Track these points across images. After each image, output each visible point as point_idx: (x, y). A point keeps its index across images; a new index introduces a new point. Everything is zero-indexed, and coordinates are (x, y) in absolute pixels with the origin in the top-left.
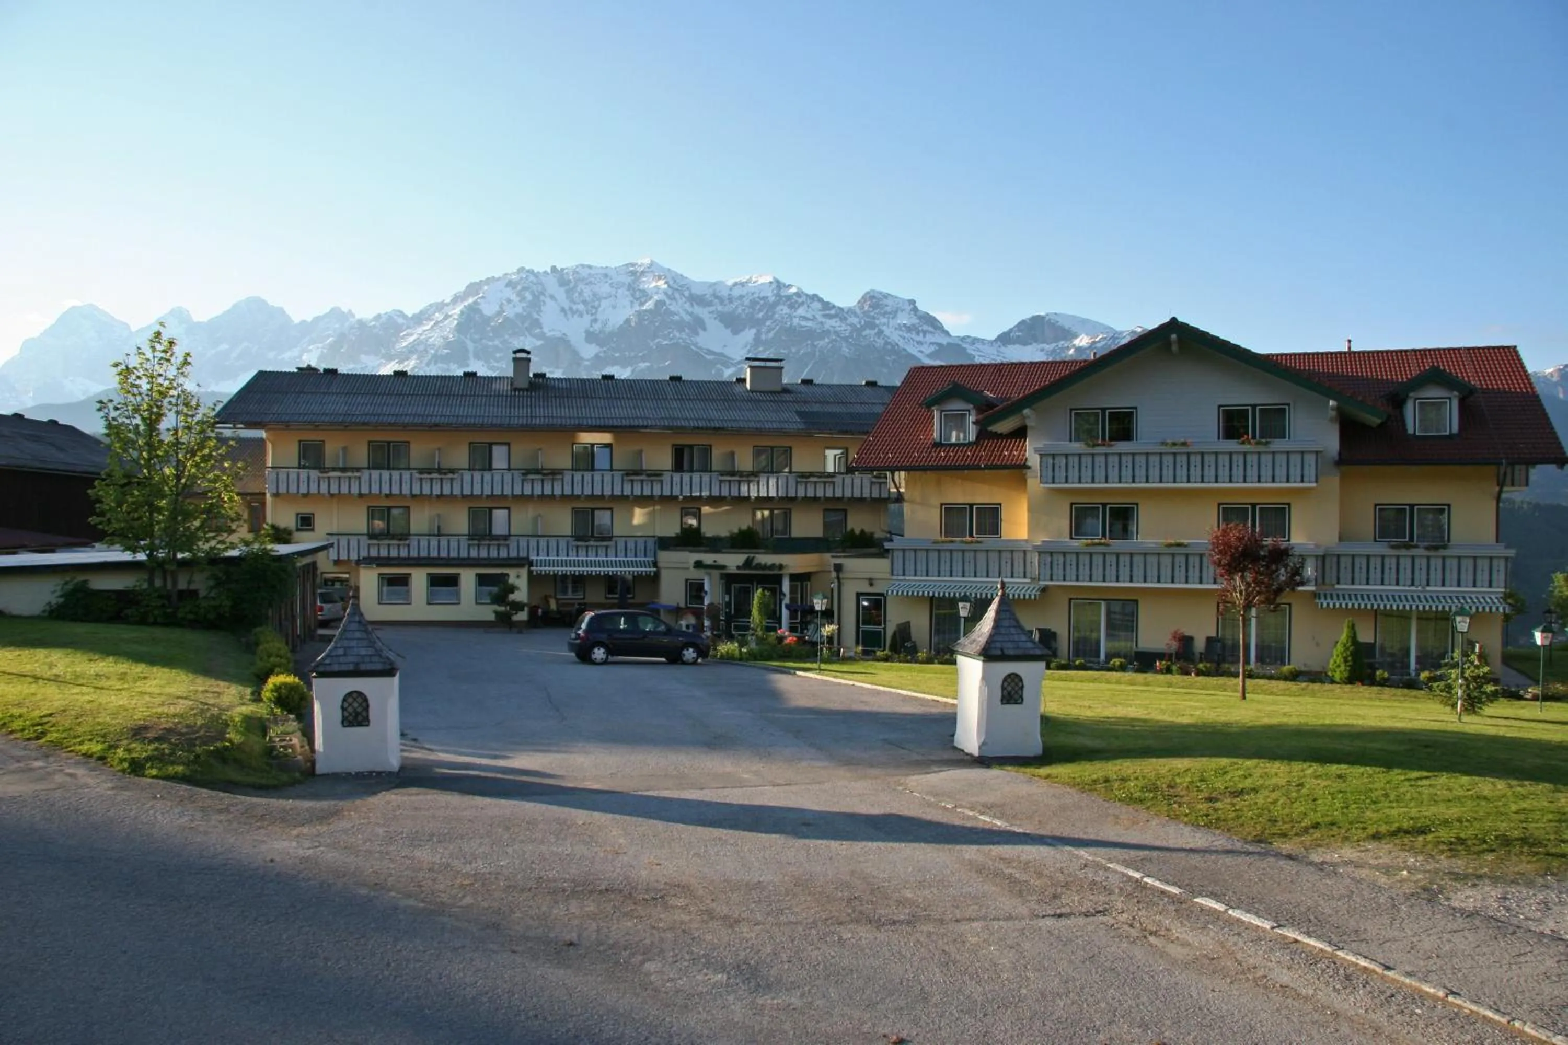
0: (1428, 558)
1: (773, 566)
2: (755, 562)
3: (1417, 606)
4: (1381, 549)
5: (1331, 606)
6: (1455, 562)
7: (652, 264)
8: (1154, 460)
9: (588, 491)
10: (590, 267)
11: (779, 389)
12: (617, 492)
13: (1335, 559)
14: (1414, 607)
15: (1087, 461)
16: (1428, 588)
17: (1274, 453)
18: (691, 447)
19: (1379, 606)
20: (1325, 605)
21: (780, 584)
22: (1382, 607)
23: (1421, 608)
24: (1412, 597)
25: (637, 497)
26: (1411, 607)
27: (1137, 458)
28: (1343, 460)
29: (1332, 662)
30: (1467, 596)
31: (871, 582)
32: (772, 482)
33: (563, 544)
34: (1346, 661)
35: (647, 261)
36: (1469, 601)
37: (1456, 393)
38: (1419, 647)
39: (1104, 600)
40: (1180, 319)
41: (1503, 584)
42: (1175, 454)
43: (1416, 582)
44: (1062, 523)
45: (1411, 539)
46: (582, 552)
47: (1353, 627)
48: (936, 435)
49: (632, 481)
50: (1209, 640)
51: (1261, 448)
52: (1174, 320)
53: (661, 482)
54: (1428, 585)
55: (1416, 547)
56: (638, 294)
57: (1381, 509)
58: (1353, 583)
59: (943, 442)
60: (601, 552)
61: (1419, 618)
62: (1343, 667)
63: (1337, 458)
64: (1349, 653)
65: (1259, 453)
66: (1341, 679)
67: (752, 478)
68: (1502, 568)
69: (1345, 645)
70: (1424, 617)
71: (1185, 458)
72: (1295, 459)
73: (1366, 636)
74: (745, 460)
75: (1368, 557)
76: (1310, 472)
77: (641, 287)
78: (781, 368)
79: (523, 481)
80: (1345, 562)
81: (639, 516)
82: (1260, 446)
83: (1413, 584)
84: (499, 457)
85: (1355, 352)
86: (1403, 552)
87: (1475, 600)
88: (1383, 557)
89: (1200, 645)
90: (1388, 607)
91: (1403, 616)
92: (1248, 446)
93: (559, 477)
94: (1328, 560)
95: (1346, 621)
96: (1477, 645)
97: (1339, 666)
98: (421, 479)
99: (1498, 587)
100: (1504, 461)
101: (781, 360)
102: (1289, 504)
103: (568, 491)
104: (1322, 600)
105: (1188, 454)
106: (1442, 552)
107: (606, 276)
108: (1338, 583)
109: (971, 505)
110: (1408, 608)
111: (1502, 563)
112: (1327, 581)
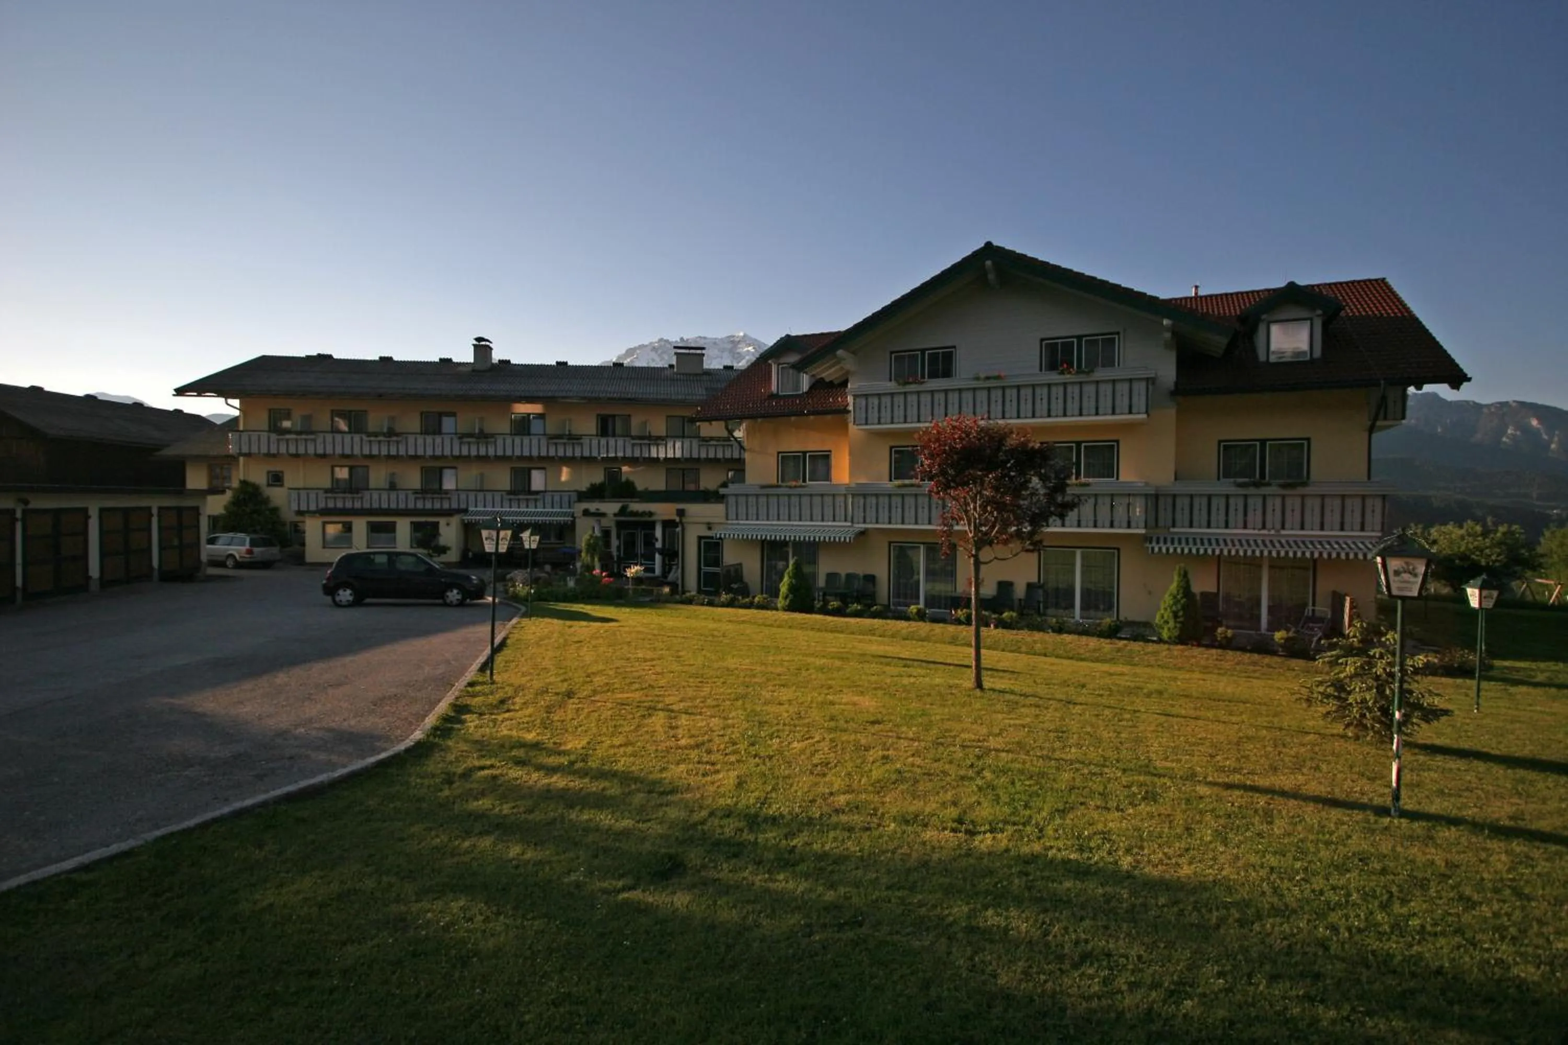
0: (1284, 497)
1: (644, 514)
2: (629, 510)
3: (1270, 552)
4: (1226, 487)
5: (1164, 550)
6: (1317, 502)
7: (745, 336)
8: (967, 397)
9: (518, 452)
10: (705, 338)
11: (700, 372)
12: (543, 453)
13: (1170, 500)
14: (1266, 553)
15: (899, 400)
16: (1283, 532)
17: (1097, 382)
18: (614, 416)
19: (1221, 551)
20: (1156, 550)
21: (654, 529)
22: (1226, 552)
23: (1274, 554)
24: (1263, 542)
25: (560, 458)
26: (1262, 552)
27: (950, 395)
28: (1179, 391)
29: (1158, 617)
30: (1333, 541)
31: (710, 526)
32: (678, 445)
33: (498, 498)
34: (1175, 615)
35: (742, 334)
36: (1336, 546)
37: (1319, 312)
38: (1271, 598)
39: (923, 543)
40: (996, 243)
41: (1378, 527)
42: (989, 389)
43: (1268, 525)
44: (882, 466)
45: (1262, 475)
46: (514, 504)
47: (1185, 575)
48: (774, 388)
49: (556, 444)
50: (1030, 586)
51: (1082, 378)
52: (989, 245)
53: (582, 444)
54: (1283, 528)
55: (1269, 484)
56: (736, 356)
57: (1228, 449)
58: (1191, 526)
59: (780, 393)
60: (532, 504)
61: (1271, 567)
62: (1172, 624)
63: (1172, 388)
64: (1179, 606)
65: (1081, 383)
66: (1170, 638)
67: (659, 442)
68: (1378, 510)
69: (1175, 597)
70: (1277, 565)
71: (1000, 393)
72: (1123, 388)
73: (1203, 584)
74: (658, 426)
75: (1210, 497)
76: (1140, 402)
77: (739, 351)
78: (703, 355)
79: (461, 443)
80: (1182, 503)
81: (565, 474)
82: (1081, 376)
83: (1264, 527)
84: (448, 424)
85: (1201, 297)
86: (1252, 490)
87: (1344, 546)
88: (1227, 497)
89: (1020, 591)
90: (1233, 553)
91: (1253, 563)
92: (1068, 376)
93: (493, 440)
94: (1161, 501)
95: (1177, 567)
96: (1348, 599)
97: (1167, 622)
98: (370, 441)
99: (1373, 531)
100: (1382, 382)
101: (703, 348)
102: (1117, 441)
103: (500, 453)
104: (1154, 544)
105: (1003, 388)
106: (1301, 490)
107: (715, 343)
108: (1174, 526)
109: (805, 453)
110: (1258, 553)
111: (1378, 503)
112: (1161, 523)
